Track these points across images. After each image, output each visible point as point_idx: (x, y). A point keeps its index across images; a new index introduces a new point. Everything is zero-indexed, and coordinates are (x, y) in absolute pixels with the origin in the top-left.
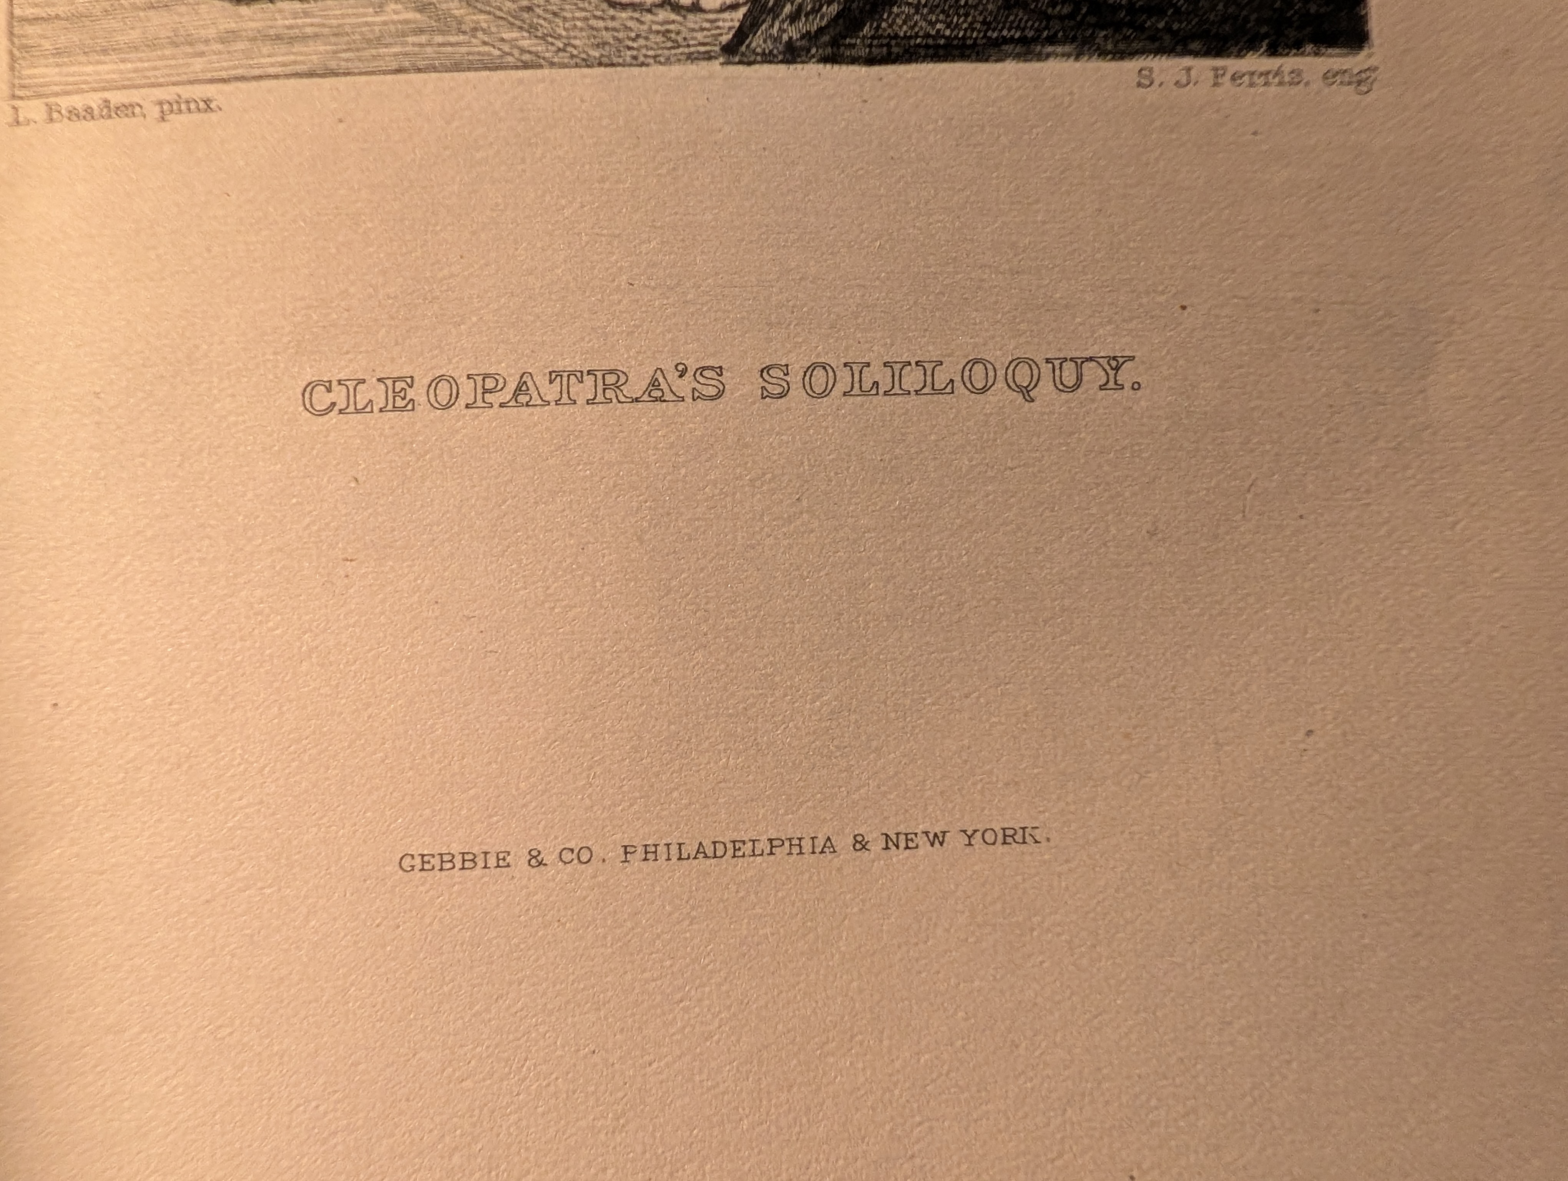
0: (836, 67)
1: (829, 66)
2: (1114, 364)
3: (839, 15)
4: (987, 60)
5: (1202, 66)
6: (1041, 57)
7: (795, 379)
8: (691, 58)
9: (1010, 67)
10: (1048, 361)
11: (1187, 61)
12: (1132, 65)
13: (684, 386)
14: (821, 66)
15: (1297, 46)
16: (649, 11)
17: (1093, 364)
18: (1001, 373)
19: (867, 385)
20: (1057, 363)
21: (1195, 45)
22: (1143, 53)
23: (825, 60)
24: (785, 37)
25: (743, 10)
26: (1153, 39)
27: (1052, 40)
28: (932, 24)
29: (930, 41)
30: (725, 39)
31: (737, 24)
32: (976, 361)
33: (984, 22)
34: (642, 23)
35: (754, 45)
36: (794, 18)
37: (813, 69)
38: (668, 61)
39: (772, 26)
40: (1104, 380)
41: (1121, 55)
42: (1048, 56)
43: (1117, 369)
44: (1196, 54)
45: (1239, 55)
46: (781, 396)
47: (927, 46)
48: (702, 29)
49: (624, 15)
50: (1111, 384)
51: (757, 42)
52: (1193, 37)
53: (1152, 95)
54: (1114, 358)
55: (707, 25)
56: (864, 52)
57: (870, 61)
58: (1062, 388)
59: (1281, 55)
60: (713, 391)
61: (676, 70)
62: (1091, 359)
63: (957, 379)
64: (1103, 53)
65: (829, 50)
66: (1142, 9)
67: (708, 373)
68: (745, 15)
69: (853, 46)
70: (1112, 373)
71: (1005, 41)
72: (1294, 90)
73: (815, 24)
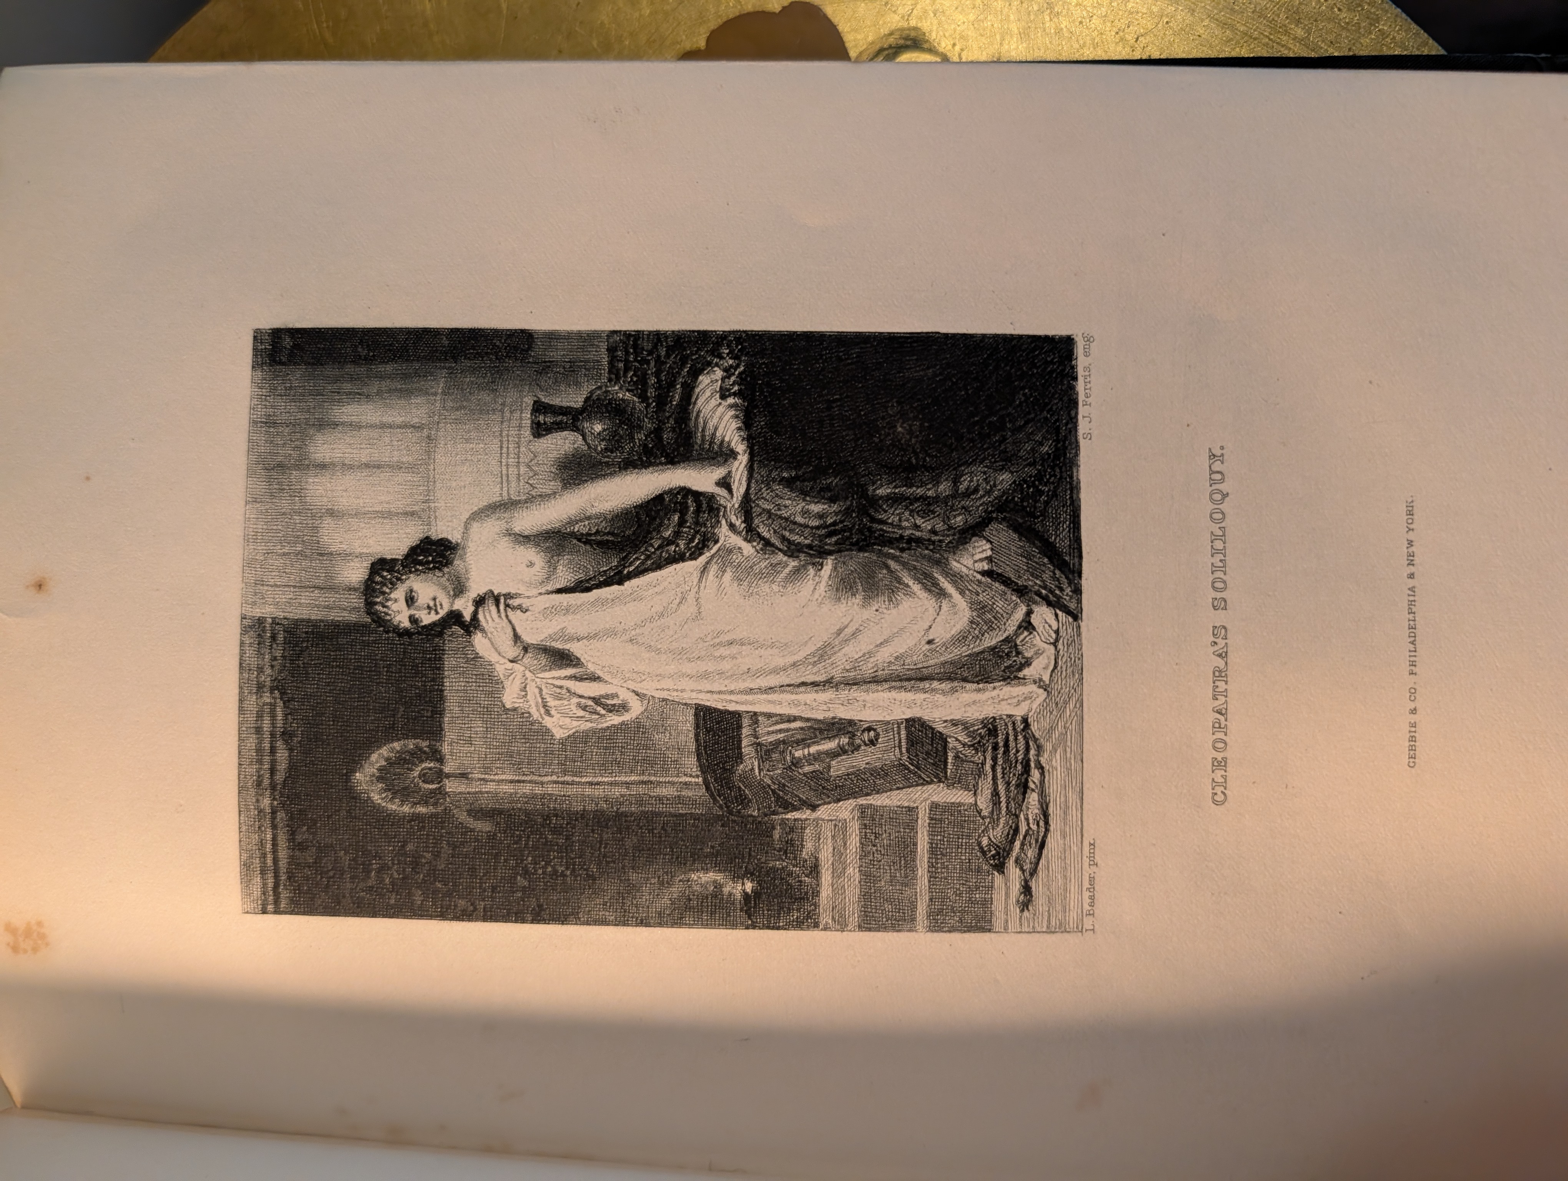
0: (1083, 572)
1: (1083, 575)
2: (1212, 457)
3: (1060, 570)
4: (1080, 506)
5: (1082, 410)
6: (1079, 482)
7: (1219, 595)
8: (1079, 635)
9: (1083, 495)
10: (1211, 486)
11: (1080, 417)
12: (1082, 442)
13: (1221, 643)
14: (1083, 578)
15: (1073, 368)
16: (1058, 652)
17: (1212, 467)
18: (1216, 506)
19: (1221, 564)
20: (1212, 482)
21: (1073, 413)
22: (1076, 437)
23: (1080, 577)
24: (1070, 593)
25: (1058, 611)
26: (1070, 432)
27: (1071, 477)
28: (1064, 530)
29: (1072, 530)
30: (1071, 619)
31: (1064, 614)
32: (1211, 517)
33: (1063, 506)
34: (1064, 655)
35: (1074, 607)
36: (1061, 590)
37: (1084, 583)
38: (1081, 644)
39: (1065, 599)
40: (1219, 462)
41: (1077, 447)
42: (1078, 479)
43: (1214, 455)
44: (1077, 414)
45: (1077, 394)
46: (1225, 601)
47: (1074, 532)
48: (1066, 629)
49: (1060, 663)
50: (1221, 458)
51: (1072, 606)
52: (1069, 414)
53: (1095, 433)
54: (1210, 456)
55: (1065, 627)
56: (1076, 560)
57: (1080, 557)
58: (1222, 480)
59: (1077, 375)
60: (1223, 631)
61: (1084, 641)
62: (1210, 467)
63: (1219, 525)
64: (1077, 455)
65: (1076, 575)
66: (1057, 436)
67: (1215, 633)
68: (1060, 610)
69: (1074, 564)
70: (1216, 458)
71: (1071, 497)
72: (1093, 371)
73: (1063, 579)
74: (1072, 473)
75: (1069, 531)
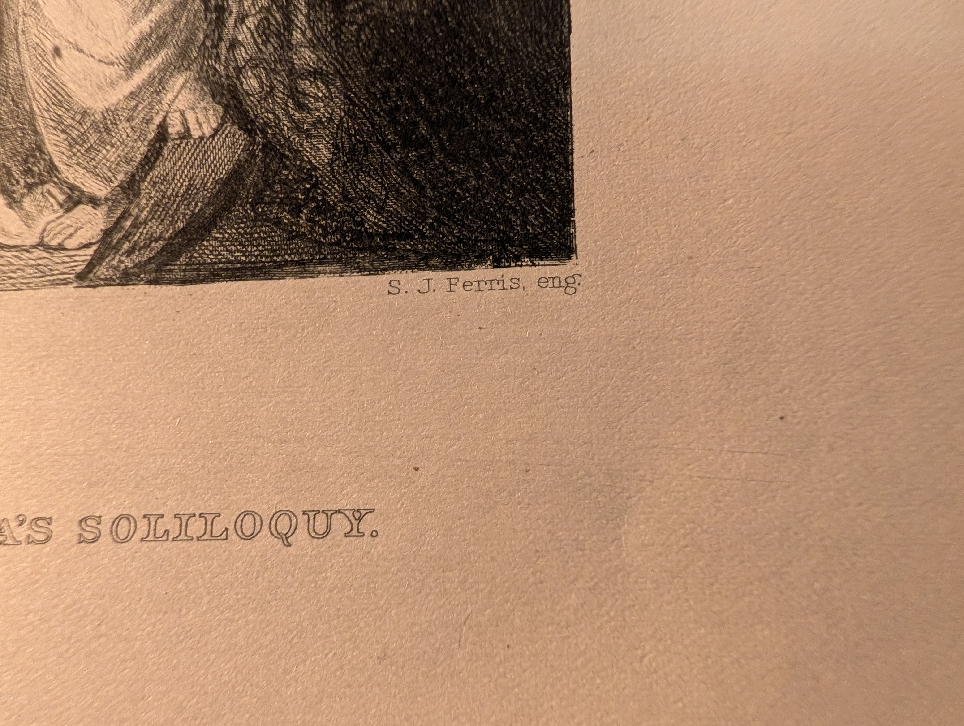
0: (158, 287)
1: (152, 287)
2: (357, 515)
3: (163, 249)
4: (271, 279)
5: (443, 276)
6: (313, 275)
7: (105, 528)
8: (54, 284)
9: (290, 282)
10: (304, 513)
11: (428, 274)
12: (384, 278)
13: (21, 533)
14: (147, 286)
15: (517, 258)
16: (27, 251)
17: (340, 515)
18: (266, 523)
19: (160, 533)
20: (311, 514)
21: (435, 261)
22: (393, 269)
23: (150, 282)
24: (122, 266)
25: (94, 247)
26: (402, 258)
27: (321, 262)
28: (231, 252)
29: (230, 266)
30: (79, 269)
31: (89, 258)
32: (247, 513)
33: (273, 250)
34: (21, 259)
35: (98, 274)
36: (129, 253)
37: (142, 288)
38: (37, 287)
39: (113, 259)
40: (349, 529)
41: (375, 271)
42: (320, 273)
43: (360, 520)
44: (435, 268)
45: (469, 268)
46: (94, 541)
47: (227, 269)
48: (64, 262)
49: (9, 254)
50: (354, 532)
51: (102, 271)
52: (433, 255)
53: (398, 300)
54: (358, 511)
55: (67, 259)
56: (179, 275)
57: (184, 282)
58: (314, 535)
59: (505, 267)
60: (42, 537)
61: (42, 292)
62: (339, 511)
63: (231, 527)
64: (361, 270)
65: (153, 275)
66: (393, 236)
67: (40, 523)
68: (95, 251)
69: (171, 271)
70: (355, 523)
71: (286, 263)
72: (513, 293)
73: (146, 255)
74: (328, 263)
75: (231, 262)
